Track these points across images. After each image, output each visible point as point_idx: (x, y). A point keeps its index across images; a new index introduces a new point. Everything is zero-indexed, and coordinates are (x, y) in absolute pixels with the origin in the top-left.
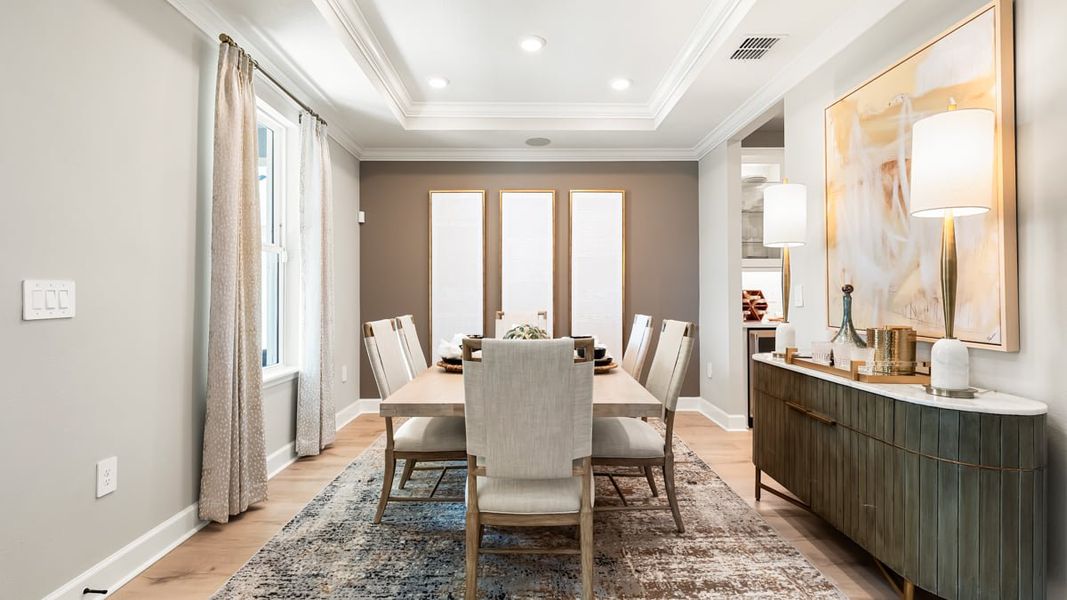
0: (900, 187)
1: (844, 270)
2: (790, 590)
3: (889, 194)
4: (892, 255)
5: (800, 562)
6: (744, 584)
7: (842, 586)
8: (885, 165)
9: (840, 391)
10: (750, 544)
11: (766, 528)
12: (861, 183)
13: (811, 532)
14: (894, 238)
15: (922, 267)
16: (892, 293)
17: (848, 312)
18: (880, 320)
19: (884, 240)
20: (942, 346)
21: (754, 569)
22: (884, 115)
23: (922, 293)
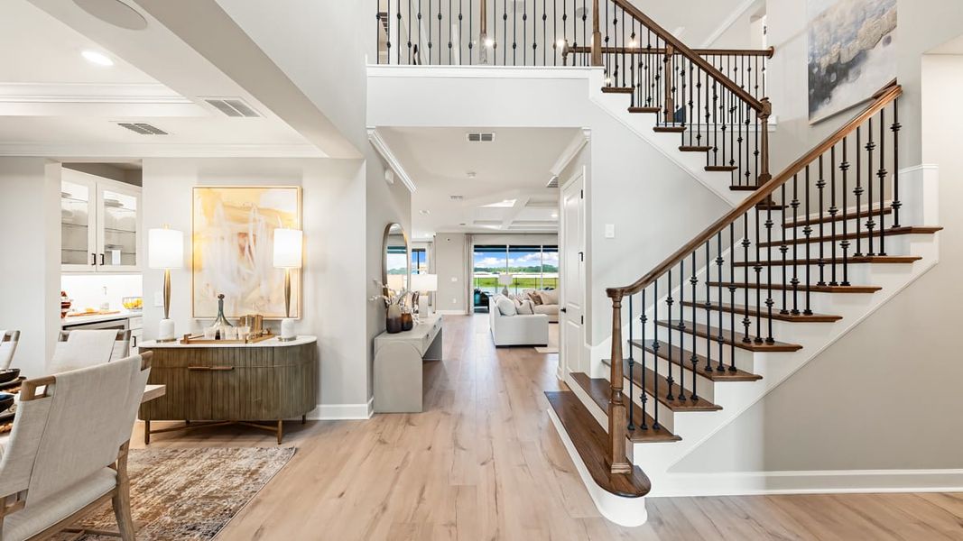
0: (249, 247)
1: (208, 285)
2: (224, 462)
3: (242, 249)
4: (244, 279)
5: (214, 451)
6: (200, 475)
7: (242, 446)
8: (240, 234)
9: (237, 351)
10: (176, 462)
11: (176, 451)
12: (223, 239)
13: (203, 438)
14: (245, 270)
15: (261, 287)
16: (243, 297)
17: (221, 309)
18: (235, 312)
19: (239, 271)
20: (285, 321)
21: (196, 468)
22: (241, 208)
23: (262, 298)
